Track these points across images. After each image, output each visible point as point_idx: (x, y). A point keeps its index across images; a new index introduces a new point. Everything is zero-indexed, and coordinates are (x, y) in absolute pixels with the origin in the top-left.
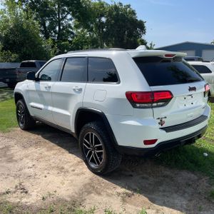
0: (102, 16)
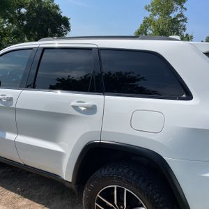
0: (22, 6)
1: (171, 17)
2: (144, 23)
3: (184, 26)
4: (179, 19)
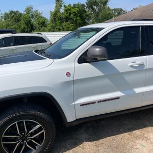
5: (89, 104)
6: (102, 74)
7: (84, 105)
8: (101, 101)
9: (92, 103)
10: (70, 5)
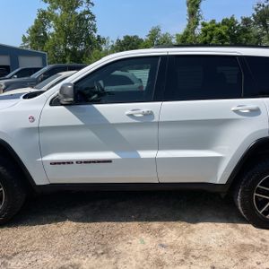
1: (76, 13)
2: (39, 17)
3: (95, 26)
4: (87, 16)
5: (64, 163)
6: (81, 123)
7: (55, 164)
8: (81, 162)
9: (68, 163)
10: (213, 21)
